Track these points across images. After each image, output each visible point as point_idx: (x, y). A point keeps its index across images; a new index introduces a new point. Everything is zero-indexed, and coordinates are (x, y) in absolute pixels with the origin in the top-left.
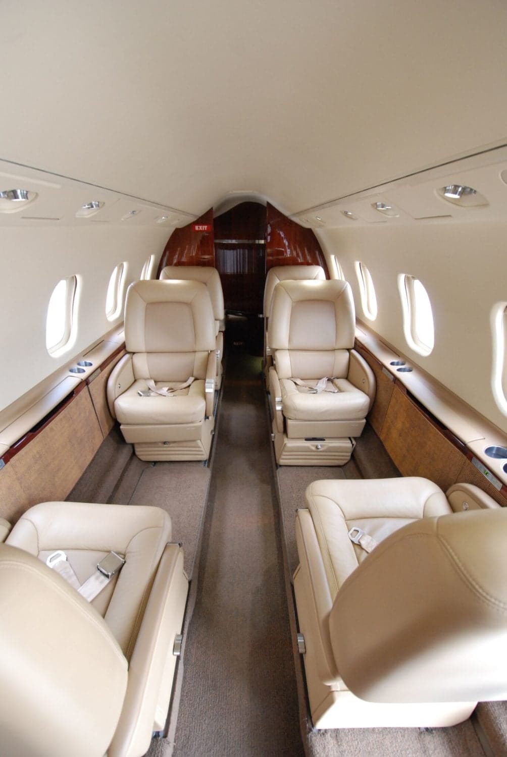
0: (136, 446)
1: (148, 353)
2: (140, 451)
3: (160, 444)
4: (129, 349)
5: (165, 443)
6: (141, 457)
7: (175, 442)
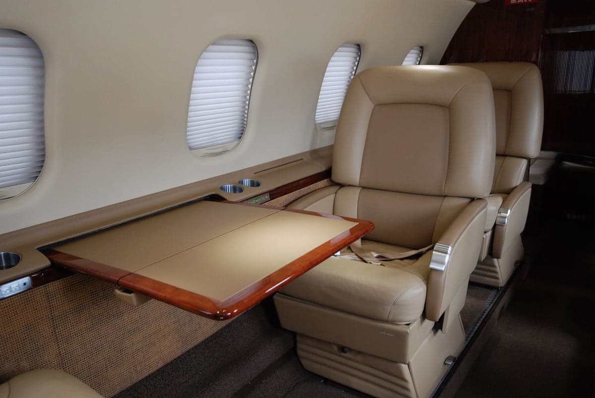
0: (299, 338)
1: (364, 188)
2: (303, 350)
3: (335, 348)
4: (338, 176)
5: (343, 349)
6: (304, 362)
7: (359, 353)
